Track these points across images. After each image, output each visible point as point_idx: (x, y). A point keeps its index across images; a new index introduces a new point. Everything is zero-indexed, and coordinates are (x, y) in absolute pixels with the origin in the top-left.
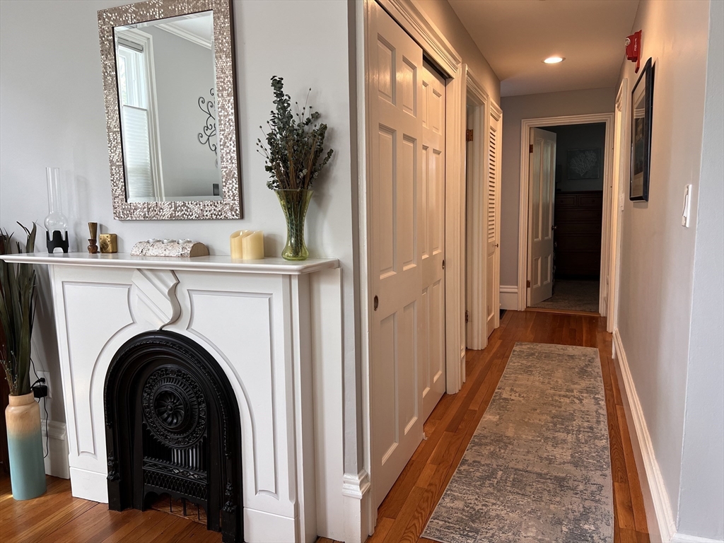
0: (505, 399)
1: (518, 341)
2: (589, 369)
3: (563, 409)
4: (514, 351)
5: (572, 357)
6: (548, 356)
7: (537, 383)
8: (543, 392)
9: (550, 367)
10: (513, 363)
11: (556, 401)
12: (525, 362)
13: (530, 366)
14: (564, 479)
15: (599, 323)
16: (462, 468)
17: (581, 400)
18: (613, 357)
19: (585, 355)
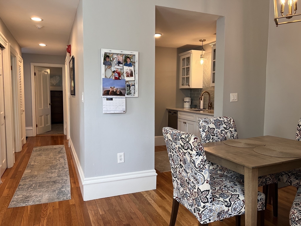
0: (32, 165)
1: (35, 147)
2: (61, 151)
3: (54, 164)
4: (34, 150)
5: (55, 149)
6: (47, 150)
7: (44, 158)
8: (46, 160)
9: (48, 153)
10: (33, 154)
11: (51, 162)
12: (38, 153)
13: (41, 154)
14: (55, 181)
15: (64, 137)
16: (19, 187)
17: (59, 160)
18: (69, 147)
19: (60, 147)
